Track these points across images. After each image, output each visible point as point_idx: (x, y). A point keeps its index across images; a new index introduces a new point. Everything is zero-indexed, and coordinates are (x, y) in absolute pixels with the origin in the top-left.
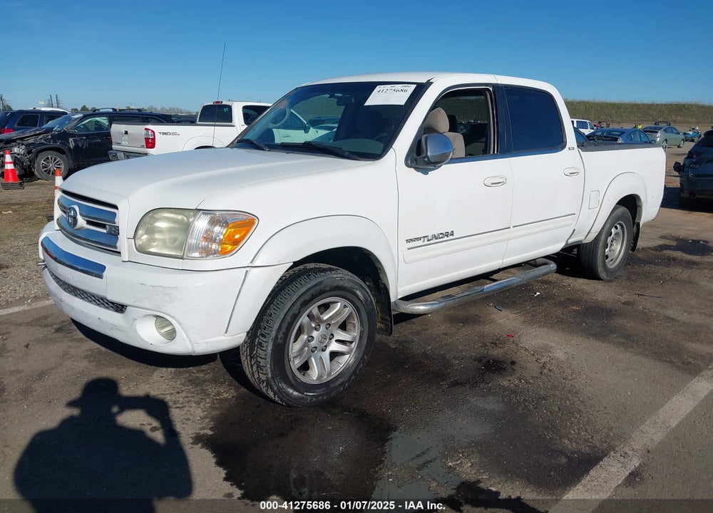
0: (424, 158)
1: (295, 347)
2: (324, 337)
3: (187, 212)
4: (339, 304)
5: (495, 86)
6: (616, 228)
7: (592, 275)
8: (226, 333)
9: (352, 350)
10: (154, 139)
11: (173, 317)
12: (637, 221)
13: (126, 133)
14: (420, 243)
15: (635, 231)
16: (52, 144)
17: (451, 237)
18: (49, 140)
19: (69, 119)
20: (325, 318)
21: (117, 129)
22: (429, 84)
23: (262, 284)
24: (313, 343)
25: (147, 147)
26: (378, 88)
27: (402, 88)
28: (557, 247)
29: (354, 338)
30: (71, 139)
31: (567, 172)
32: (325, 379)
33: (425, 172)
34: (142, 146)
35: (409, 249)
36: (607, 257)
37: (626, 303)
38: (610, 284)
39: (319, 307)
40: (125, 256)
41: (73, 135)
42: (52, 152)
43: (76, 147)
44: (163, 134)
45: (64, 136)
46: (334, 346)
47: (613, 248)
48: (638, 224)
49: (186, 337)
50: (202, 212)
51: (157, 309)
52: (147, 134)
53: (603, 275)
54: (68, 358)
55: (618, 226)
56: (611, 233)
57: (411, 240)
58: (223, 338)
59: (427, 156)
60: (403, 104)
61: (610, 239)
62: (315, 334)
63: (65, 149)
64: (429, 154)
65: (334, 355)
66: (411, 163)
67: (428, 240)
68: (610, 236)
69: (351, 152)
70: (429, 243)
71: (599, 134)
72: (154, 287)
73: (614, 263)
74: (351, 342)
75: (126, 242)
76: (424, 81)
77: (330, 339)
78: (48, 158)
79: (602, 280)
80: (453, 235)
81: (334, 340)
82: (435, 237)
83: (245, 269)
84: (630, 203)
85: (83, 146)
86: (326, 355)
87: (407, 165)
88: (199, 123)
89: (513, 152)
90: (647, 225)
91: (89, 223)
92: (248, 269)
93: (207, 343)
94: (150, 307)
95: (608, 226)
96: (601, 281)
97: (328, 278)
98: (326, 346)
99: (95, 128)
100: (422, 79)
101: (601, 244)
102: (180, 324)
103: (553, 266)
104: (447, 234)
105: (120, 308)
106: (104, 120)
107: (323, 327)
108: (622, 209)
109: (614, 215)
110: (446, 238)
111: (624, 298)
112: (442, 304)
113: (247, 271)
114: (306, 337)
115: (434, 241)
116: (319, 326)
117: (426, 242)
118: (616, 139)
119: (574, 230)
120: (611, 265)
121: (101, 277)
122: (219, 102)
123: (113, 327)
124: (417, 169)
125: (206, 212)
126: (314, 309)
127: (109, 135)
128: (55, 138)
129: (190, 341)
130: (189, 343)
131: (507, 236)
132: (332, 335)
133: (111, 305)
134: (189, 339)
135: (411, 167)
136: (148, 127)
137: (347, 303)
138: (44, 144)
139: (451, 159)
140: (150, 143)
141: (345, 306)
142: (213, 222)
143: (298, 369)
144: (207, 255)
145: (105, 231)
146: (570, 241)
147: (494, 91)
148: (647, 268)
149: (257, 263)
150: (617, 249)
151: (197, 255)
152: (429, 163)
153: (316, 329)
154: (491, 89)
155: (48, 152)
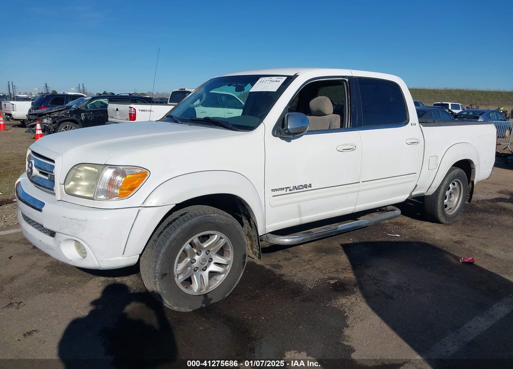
0: (285, 130)
1: (179, 267)
2: (204, 260)
3: (98, 166)
4: (216, 236)
5: (351, 78)
6: (454, 184)
7: (434, 219)
8: (123, 254)
9: (226, 271)
10: (135, 114)
11: (84, 241)
12: (471, 179)
13: (117, 110)
14: (283, 192)
15: (471, 187)
16: (70, 117)
17: (309, 188)
18: (68, 114)
19: (83, 100)
20: (205, 246)
21: (112, 107)
22: (296, 76)
23: (150, 220)
24: (195, 265)
25: (130, 120)
26: (260, 80)
27: (277, 80)
28: (402, 198)
29: (229, 262)
30: (83, 114)
31: (409, 142)
32: (204, 291)
33: (289, 140)
34: (127, 119)
35: (273, 196)
36: (446, 206)
37: (457, 242)
38: (448, 227)
39: (199, 237)
40: (58, 197)
41: (83, 111)
42: (69, 122)
43: (86, 119)
44: (142, 111)
45: (78, 112)
46: (213, 267)
47: (451, 199)
48: (473, 182)
49: (93, 256)
50: (108, 166)
51: (74, 235)
52: (130, 111)
53: (443, 219)
54: (35, 268)
55: (455, 183)
56: (449, 188)
57: (276, 190)
58: (121, 258)
59: (287, 129)
60: (275, 91)
61: (447, 193)
62: (197, 257)
63: (78, 120)
64: (289, 127)
65: (212, 274)
66: (277, 133)
67: (290, 190)
68: (448, 190)
69: (233, 125)
70: (291, 192)
71: (465, 113)
72: (72, 219)
73: (452, 211)
74: (226, 265)
75: (59, 187)
76: (292, 74)
77: (210, 262)
78: (66, 127)
79: (442, 223)
80: (311, 187)
81: (212, 263)
82: (295, 188)
83: (138, 209)
84: (465, 166)
85: (90, 119)
86: (206, 274)
87: (274, 135)
88: (169, 103)
89: (363, 127)
90: (481, 182)
91: (41, 172)
92: (140, 208)
93: (108, 261)
94: (69, 234)
95: (446, 182)
96: (441, 225)
97: (207, 217)
98: (206, 267)
99: (100, 106)
100: (291, 73)
101: (440, 196)
102: (89, 246)
103: (398, 212)
104: (306, 186)
105: (52, 234)
106: (105, 101)
107: (203, 253)
108: (458, 170)
109: (451, 174)
110: (305, 189)
111: (455, 238)
112: (302, 238)
113: (139, 210)
114: (189, 259)
115: (295, 191)
116: (201, 251)
117: (288, 192)
118: (478, 118)
119: (416, 186)
120: (450, 213)
121: (40, 210)
122: (183, 89)
123: (48, 247)
124: (282, 138)
125: (111, 166)
126: (195, 239)
127: (106, 111)
128: (72, 113)
129: (97, 260)
130: (96, 260)
131: (358, 189)
132: (211, 259)
133: (48, 231)
134: (96, 257)
135: (277, 136)
136: (131, 106)
137: (223, 235)
138: (63, 117)
139: (308, 131)
140: (133, 117)
141: (221, 238)
142: (116, 173)
143: (181, 283)
144: (111, 198)
145: (47, 178)
146: (414, 193)
147: (349, 81)
148: (480, 216)
149: (147, 204)
150: (455, 201)
151: (102, 197)
152: (289, 133)
153: (198, 254)
154: (347, 80)
155: (67, 122)
